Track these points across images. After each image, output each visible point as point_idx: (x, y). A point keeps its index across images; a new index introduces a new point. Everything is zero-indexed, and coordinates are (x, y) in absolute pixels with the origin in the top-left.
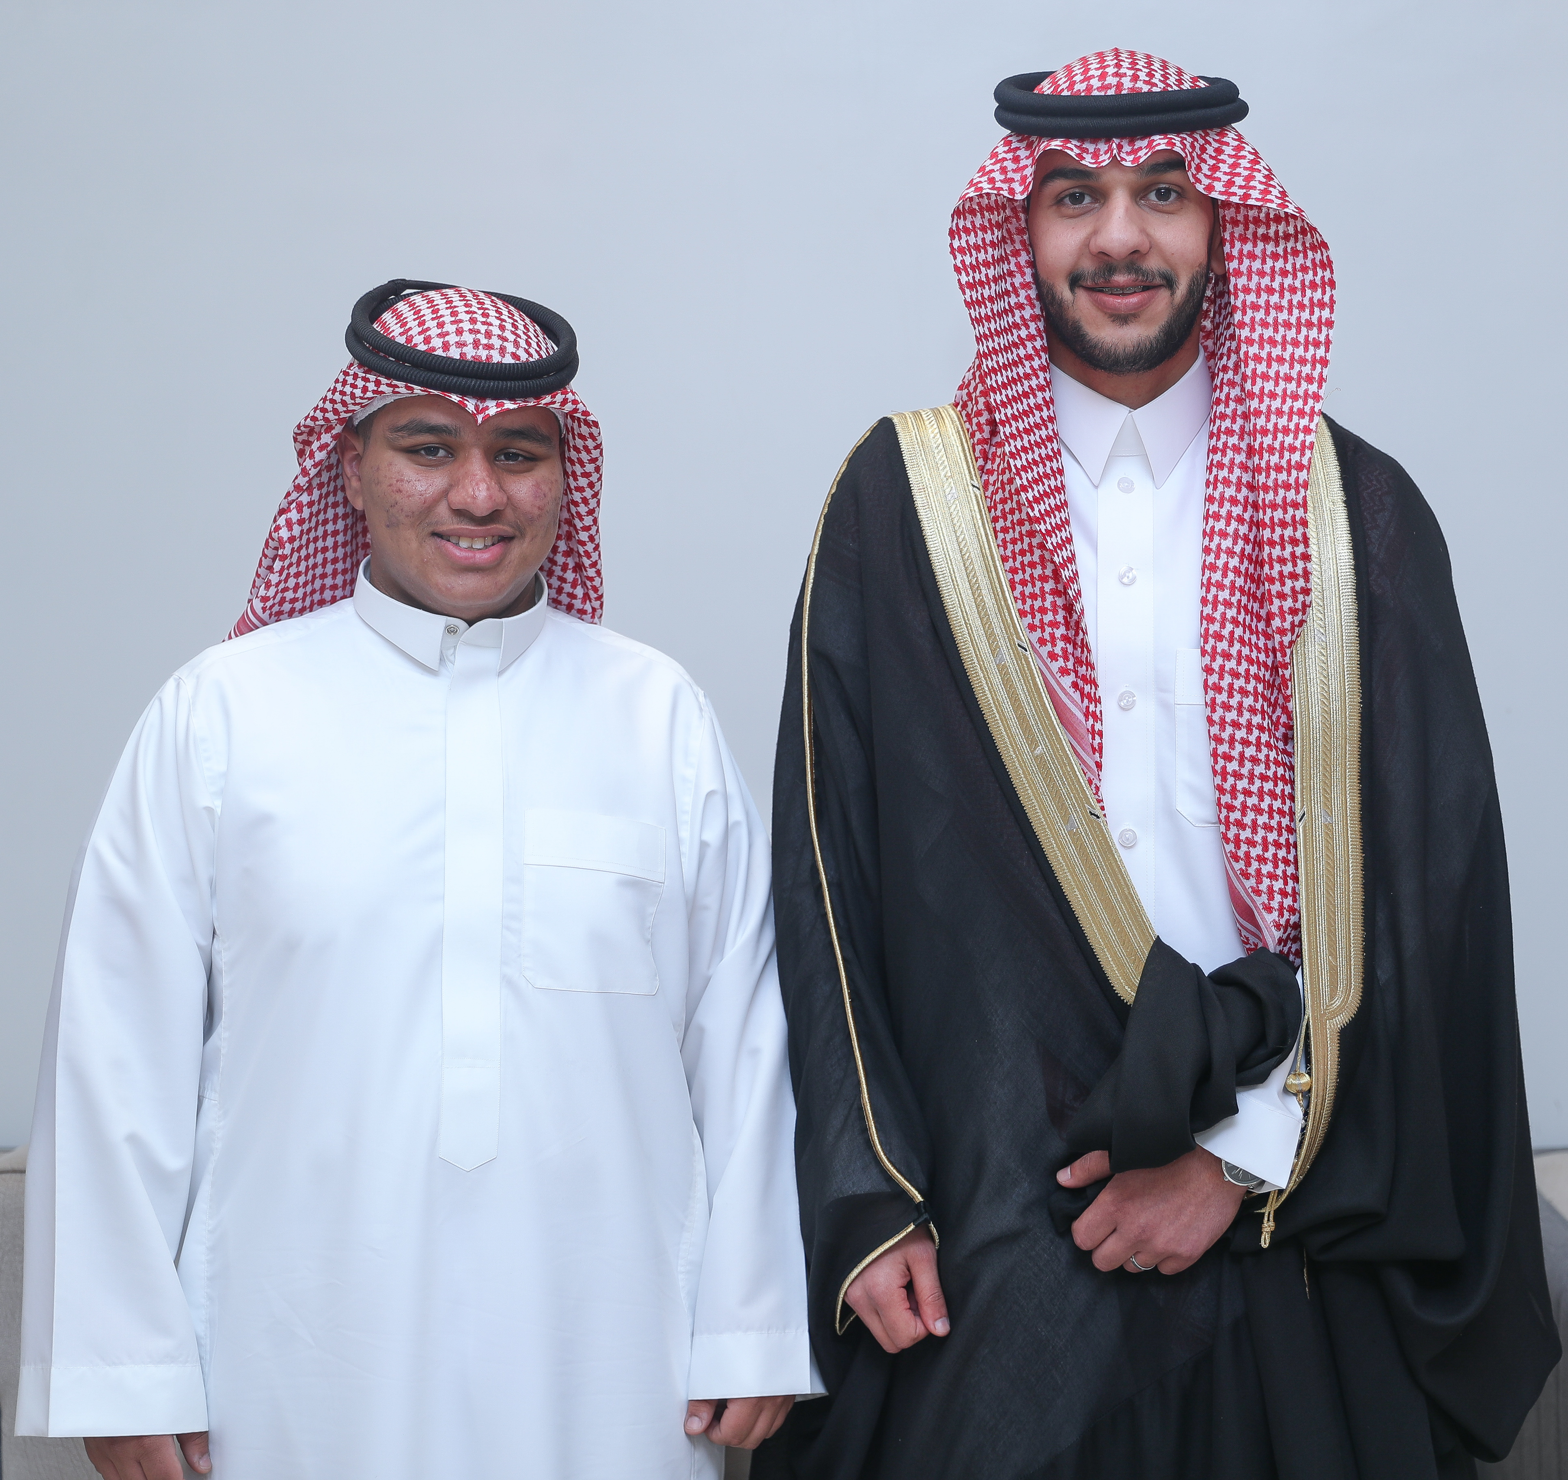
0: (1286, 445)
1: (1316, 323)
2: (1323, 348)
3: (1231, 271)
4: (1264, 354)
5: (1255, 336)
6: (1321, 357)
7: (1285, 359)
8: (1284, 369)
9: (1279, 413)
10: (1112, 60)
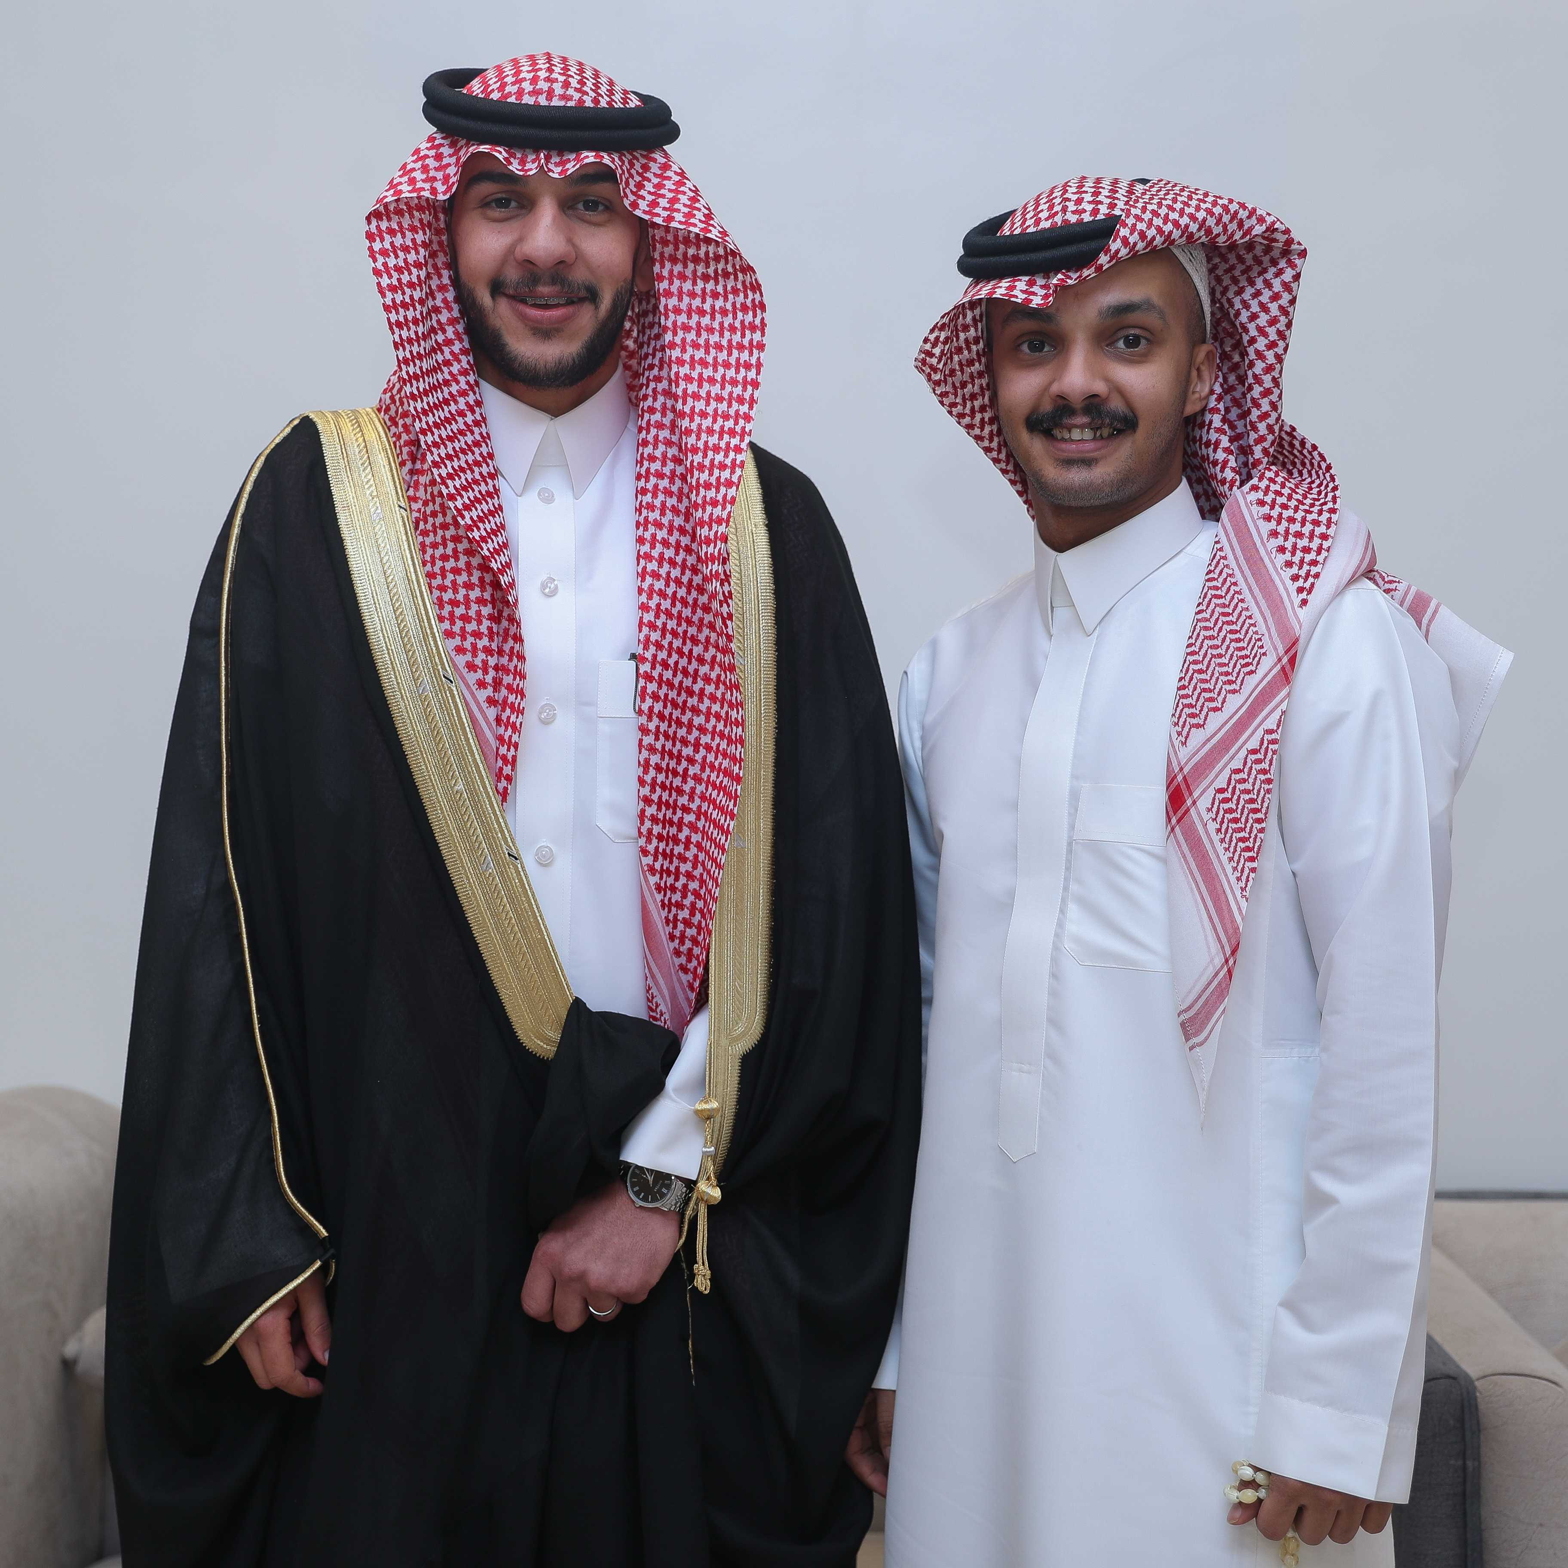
0: (716, 462)
1: (747, 345)
2: (754, 371)
3: (661, 291)
4: (695, 375)
5: (687, 357)
6: (752, 379)
7: (716, 380)
8: (716, 390)
9: (710, 431)
10: (544, 64)
